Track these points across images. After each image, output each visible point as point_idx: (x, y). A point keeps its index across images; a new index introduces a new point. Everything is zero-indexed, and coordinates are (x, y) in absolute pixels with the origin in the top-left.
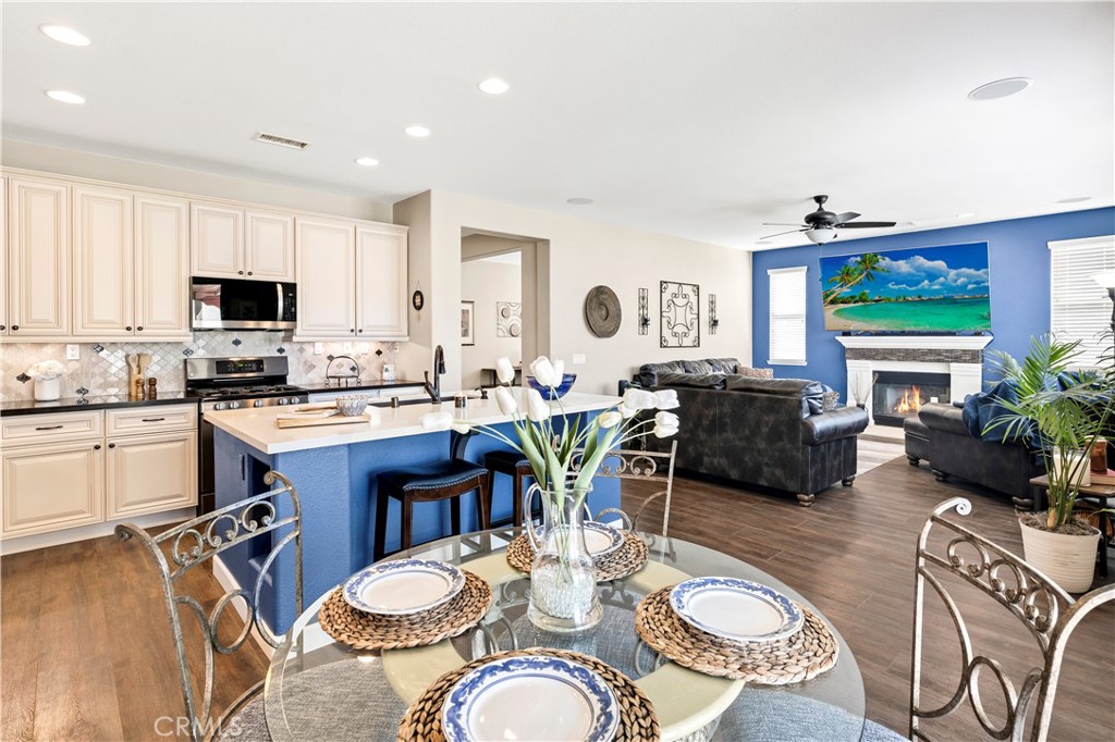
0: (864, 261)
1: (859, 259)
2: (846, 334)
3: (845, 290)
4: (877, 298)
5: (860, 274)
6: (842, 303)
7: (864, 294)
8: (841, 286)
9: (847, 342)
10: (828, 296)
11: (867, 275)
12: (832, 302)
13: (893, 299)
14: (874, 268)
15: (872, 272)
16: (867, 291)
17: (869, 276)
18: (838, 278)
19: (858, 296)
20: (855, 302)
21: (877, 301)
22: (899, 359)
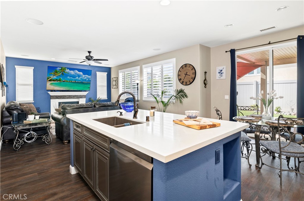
0: (62, 69)
1: (60, 68)
2: (52, 91)
3: (55, 77)
4: (64, 80)
5: (60, 73)
6: (53, 81)
7: (60, 79)
8: (54, 76)
9: (52, 94)
10: (49, 78)
11: (62, 73)
12: (50, 81)
13: (68, 81)
14: (64, 72)
15: (64, 73)
16: (61, 78)
17: (62, 74)
18: (53, 73)
19: (58, 79)
20: (57, 81)
21: (64, 81)
22: (67, 98)
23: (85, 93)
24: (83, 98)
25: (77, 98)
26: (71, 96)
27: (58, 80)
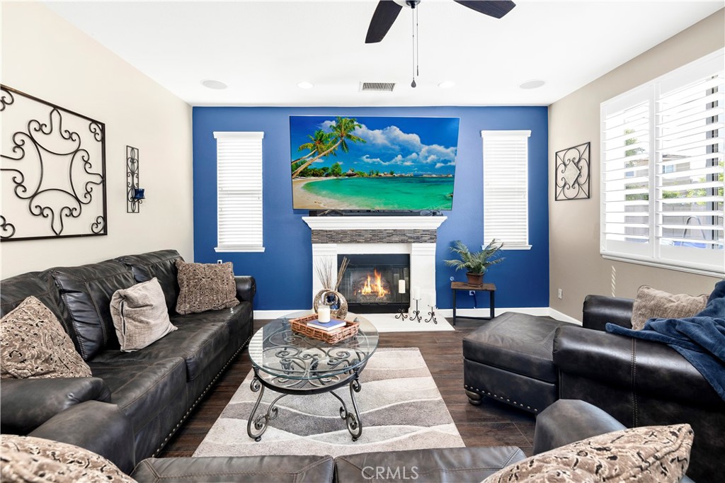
0: (339, 127)
1: (334, 123)
2: (313, 213)
3: (318, 160)
4: (350, 172)
5: (334, 143)
6: (314, 175)
7: (337, 166)
8: (313, 155)
9: (315, 223)
10: (298, 166)
11: (341, 145)
12: (303, 174)
13: (366, 174)
14: (349, 137)
15: (347, 141)
16: (340, 163)
17: (343, 145)
18: (310, 145)
19: (330, 166)
20: (327, 176)
21: (349, 175)
22: (367, 241)
23: (431, 223)
24: (426, 242)
25: (402, 242)
26: (380, 231)
27: (330, 171)
